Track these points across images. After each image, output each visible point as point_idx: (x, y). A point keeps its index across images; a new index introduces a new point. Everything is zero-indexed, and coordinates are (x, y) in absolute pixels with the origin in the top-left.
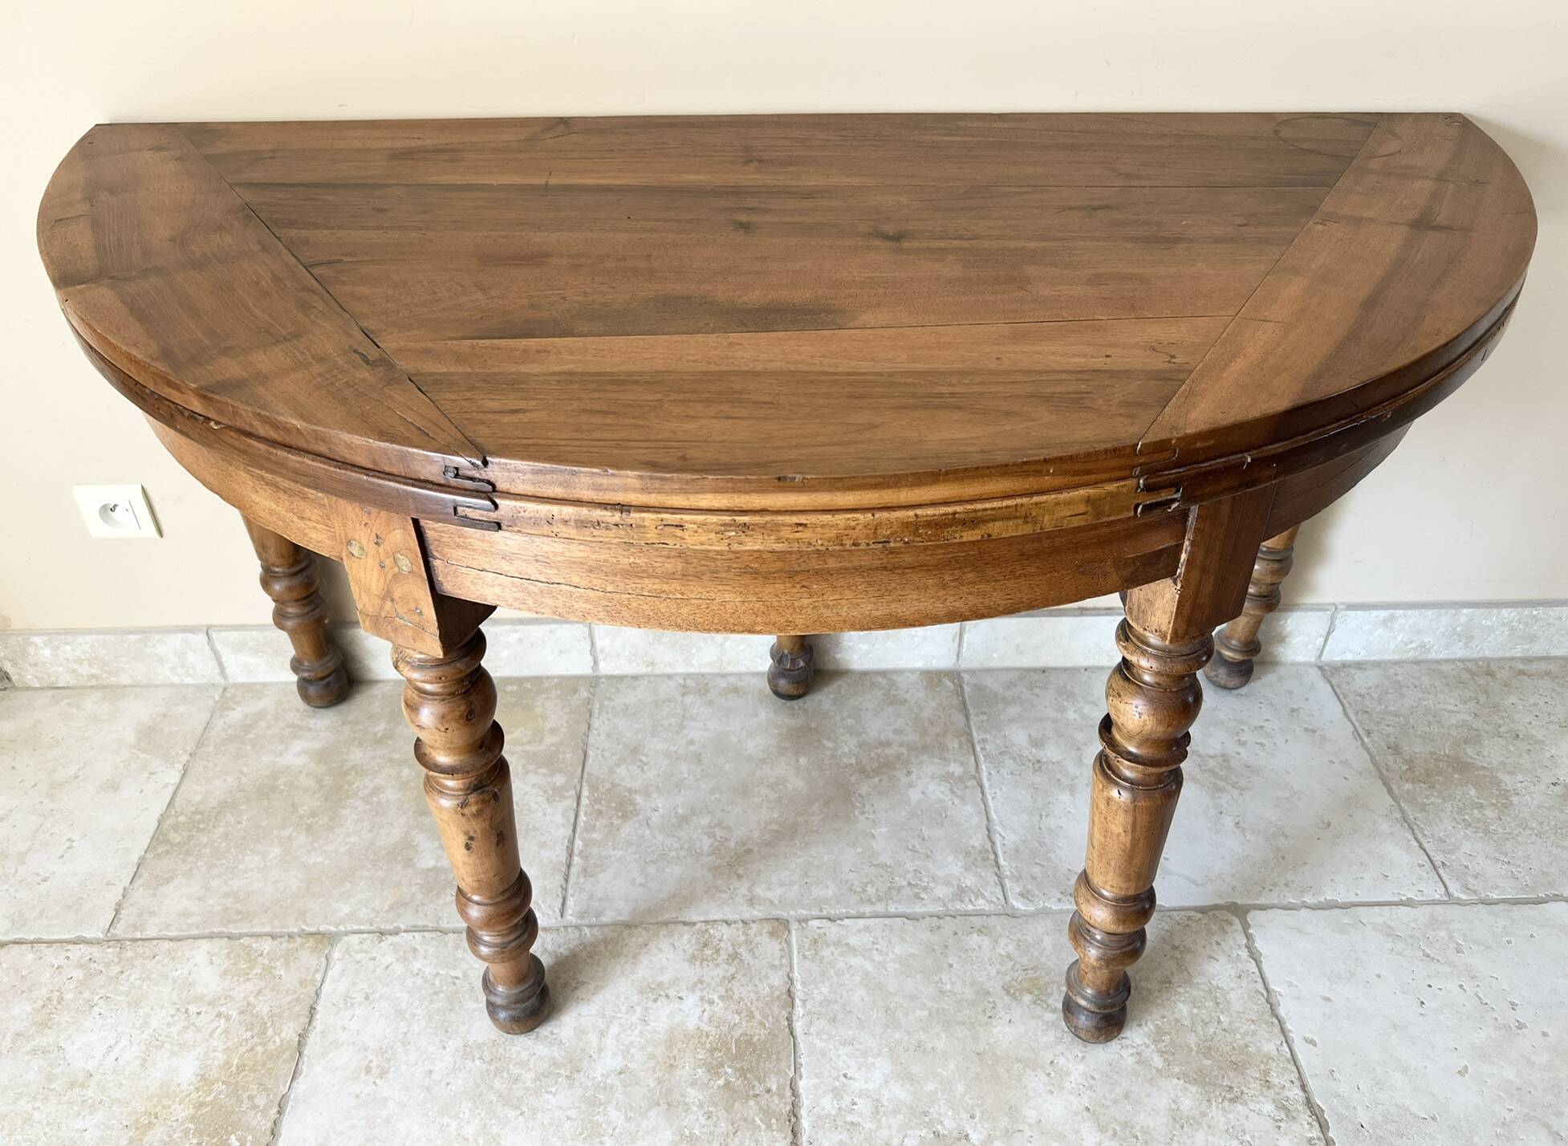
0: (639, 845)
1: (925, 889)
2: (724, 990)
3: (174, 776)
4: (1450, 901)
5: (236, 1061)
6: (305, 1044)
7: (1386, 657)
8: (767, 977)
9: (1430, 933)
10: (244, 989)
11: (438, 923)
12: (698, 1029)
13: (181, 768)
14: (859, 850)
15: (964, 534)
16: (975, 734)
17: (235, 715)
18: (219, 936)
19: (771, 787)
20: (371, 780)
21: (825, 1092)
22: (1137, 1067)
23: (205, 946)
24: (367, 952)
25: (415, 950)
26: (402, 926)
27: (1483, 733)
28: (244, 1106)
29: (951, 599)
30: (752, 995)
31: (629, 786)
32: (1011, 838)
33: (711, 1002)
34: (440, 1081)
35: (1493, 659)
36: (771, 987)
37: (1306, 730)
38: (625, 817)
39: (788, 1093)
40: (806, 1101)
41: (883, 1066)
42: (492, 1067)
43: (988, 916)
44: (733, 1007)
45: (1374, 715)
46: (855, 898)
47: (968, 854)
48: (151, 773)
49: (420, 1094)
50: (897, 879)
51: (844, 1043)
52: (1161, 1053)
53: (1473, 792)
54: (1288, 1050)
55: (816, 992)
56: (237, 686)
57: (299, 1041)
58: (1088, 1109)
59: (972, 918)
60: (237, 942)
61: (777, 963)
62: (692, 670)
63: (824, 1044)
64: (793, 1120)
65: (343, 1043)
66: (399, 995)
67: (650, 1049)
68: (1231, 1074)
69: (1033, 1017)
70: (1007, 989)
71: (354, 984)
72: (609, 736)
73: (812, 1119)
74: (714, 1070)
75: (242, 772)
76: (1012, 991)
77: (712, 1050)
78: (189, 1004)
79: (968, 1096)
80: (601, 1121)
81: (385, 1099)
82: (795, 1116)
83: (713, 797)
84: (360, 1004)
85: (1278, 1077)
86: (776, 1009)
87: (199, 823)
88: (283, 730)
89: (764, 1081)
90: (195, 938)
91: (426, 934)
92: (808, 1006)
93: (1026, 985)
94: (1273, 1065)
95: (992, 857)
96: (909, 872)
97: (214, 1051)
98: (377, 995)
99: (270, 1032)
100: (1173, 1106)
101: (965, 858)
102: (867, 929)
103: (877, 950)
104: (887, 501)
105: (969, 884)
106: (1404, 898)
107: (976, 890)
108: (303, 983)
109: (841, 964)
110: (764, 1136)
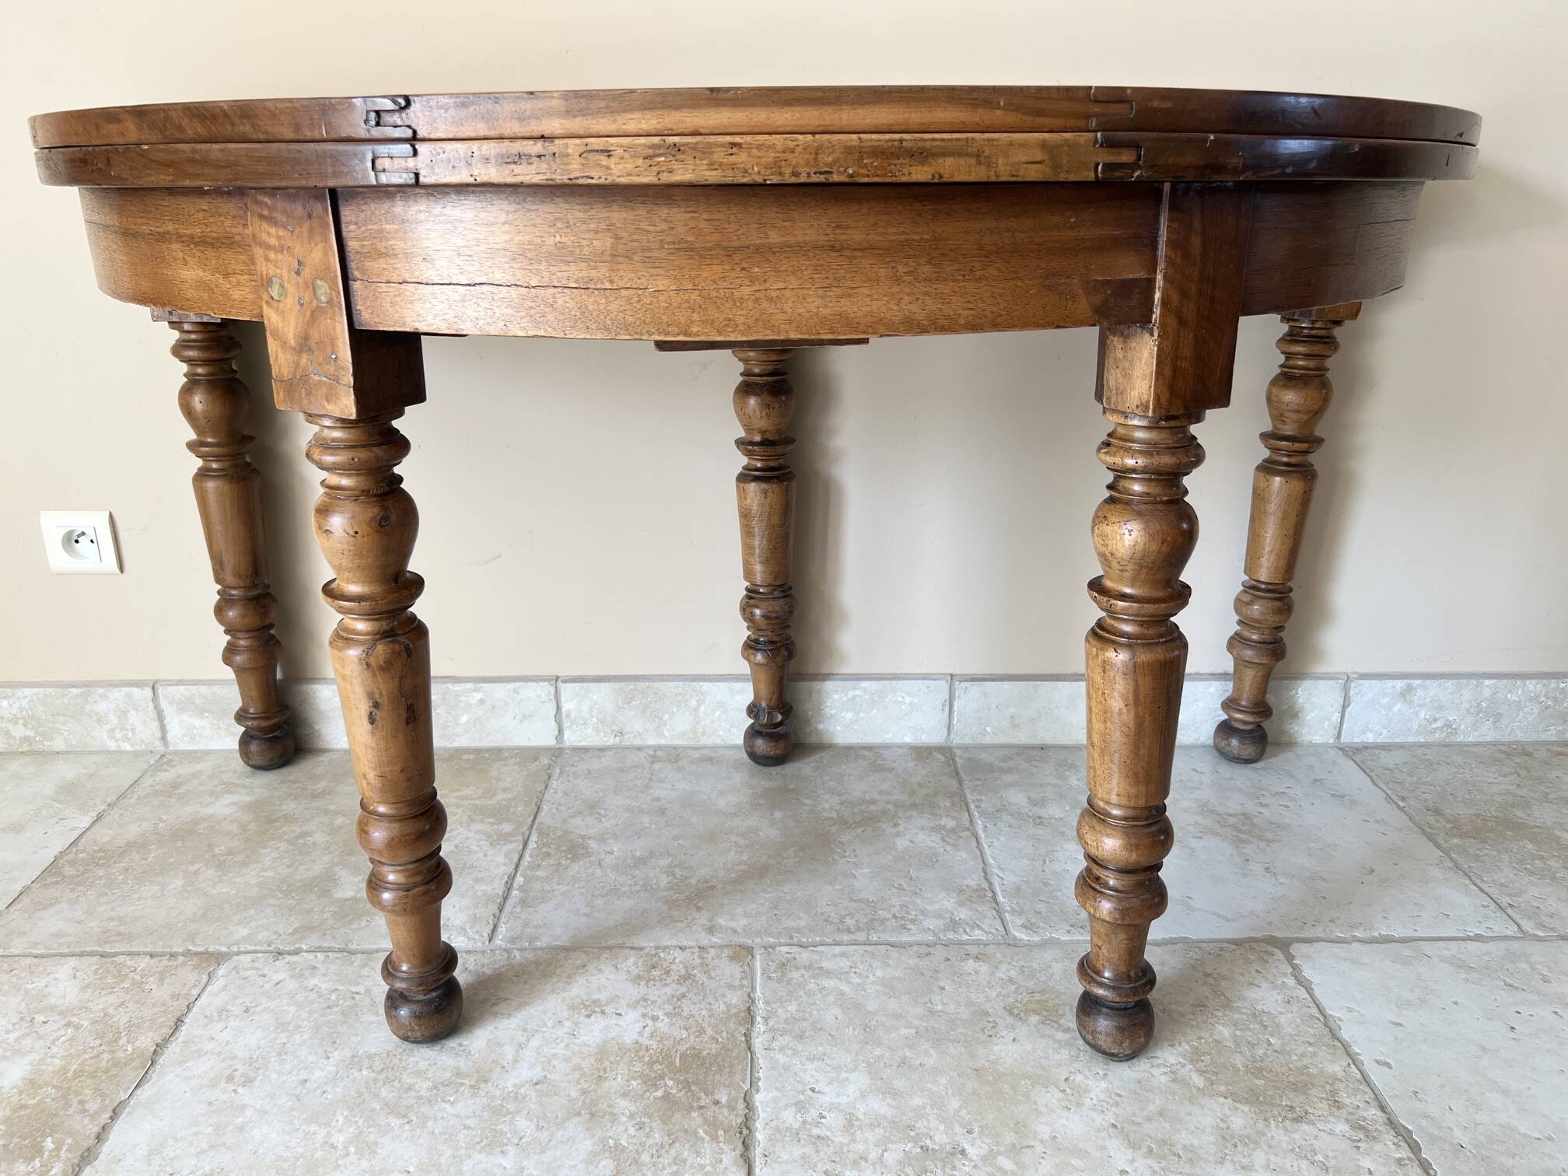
0: (588, 882)
1: (913, 921)
2: (672, 1007)
3: (85, 822)
4: (1524, 936)
5: (74, 1067)
6: (162, 1054)
7: (1411, 739)
8: (723, 996)
9: (1509, 966)
10: (101, 1003)
11: (347, 945)
12: (637, 1042)
13: (95, 814)
14: (837, 887)
15: (913, 170)
16: (968, 796)
17: (166, 776)
18: (92, 954)
19: (742, 835)
20: (301, 826)
21: (786, 1105)
22: (1172, 1085)
23: (72, 962)
24: (257, 969)
25: (315, 967)
26: (304, 947)
27: (1531, 800)
28: (71, 1111)
29: (907, 299)
30: (704, 1012)
31: (583, 833)
32: (1011, 879)
33: (655, 1019)
34: (316, 1089)
35: (1528, 743)
36: (728, 1005)
37: (1333, 795)
38: (575, 858)
39: (741, 1106)
40: (763, 1113)
41: (859, 1080)
42: (381, 1077)
43: (986, 945)
44: (682, 1023)
45: (1407, 785)
46: (830, 928)
47: (961, 891)
48: (61, 819)
49: (287, 1102)
50: (880, 912)
51: (812, 1059)
52: (1201, 1072)
53: (1530, 846)
54: (1357, 1072)
55: (780, 1011)
56: (176, 753)
57: (155, 1051)
58: (1114, 1126)
59: (966, 947)
60: (110, 960)
61: (737, 983)
62: (663, 742)
63: (788, 1059)
64: (746, 1132)
65: (206, 1053)
66: (285, 1008)
67: (576, 1061)
68: (1291, 1095)
69: (1043, 1036)
70: (1009, 1011)
71: (235, 998)
72: (566, 794)
73: (769, 1132)
74: (651, 1082)
75: (161, 820)
76: (1016, 1012)
77: (651, 1064)
78: (37, 1013)
79: (964, 1111)
80: (505, 1130)
81: (244, 1107)
82: (747, 1128)
83: (676, 843)
84: (237, 1016)
85: (1348, 1097)
86: (732, 1025)
87: (100, 859)
88: (216, 786)
89: (712, 1093)
90: (63, 955)
91: (330, 954)
92: (771, 1023)
93: (1033, 1006)
94: (1341, 1086)
95: (990, 894)
96: (894, 906)
97: (53, 1057)
98: (260, 1009)
99: (123, 1041)
100: (1222, 1125)
101: (958, 895)
102: (843, 954)
103: (855, 973)
104: (828, 122)
105: (963, 917)
106: (1471, 934)
107: (971, 923)
108: (175, 997)
109: (812, 986)
110: (708, 1148)
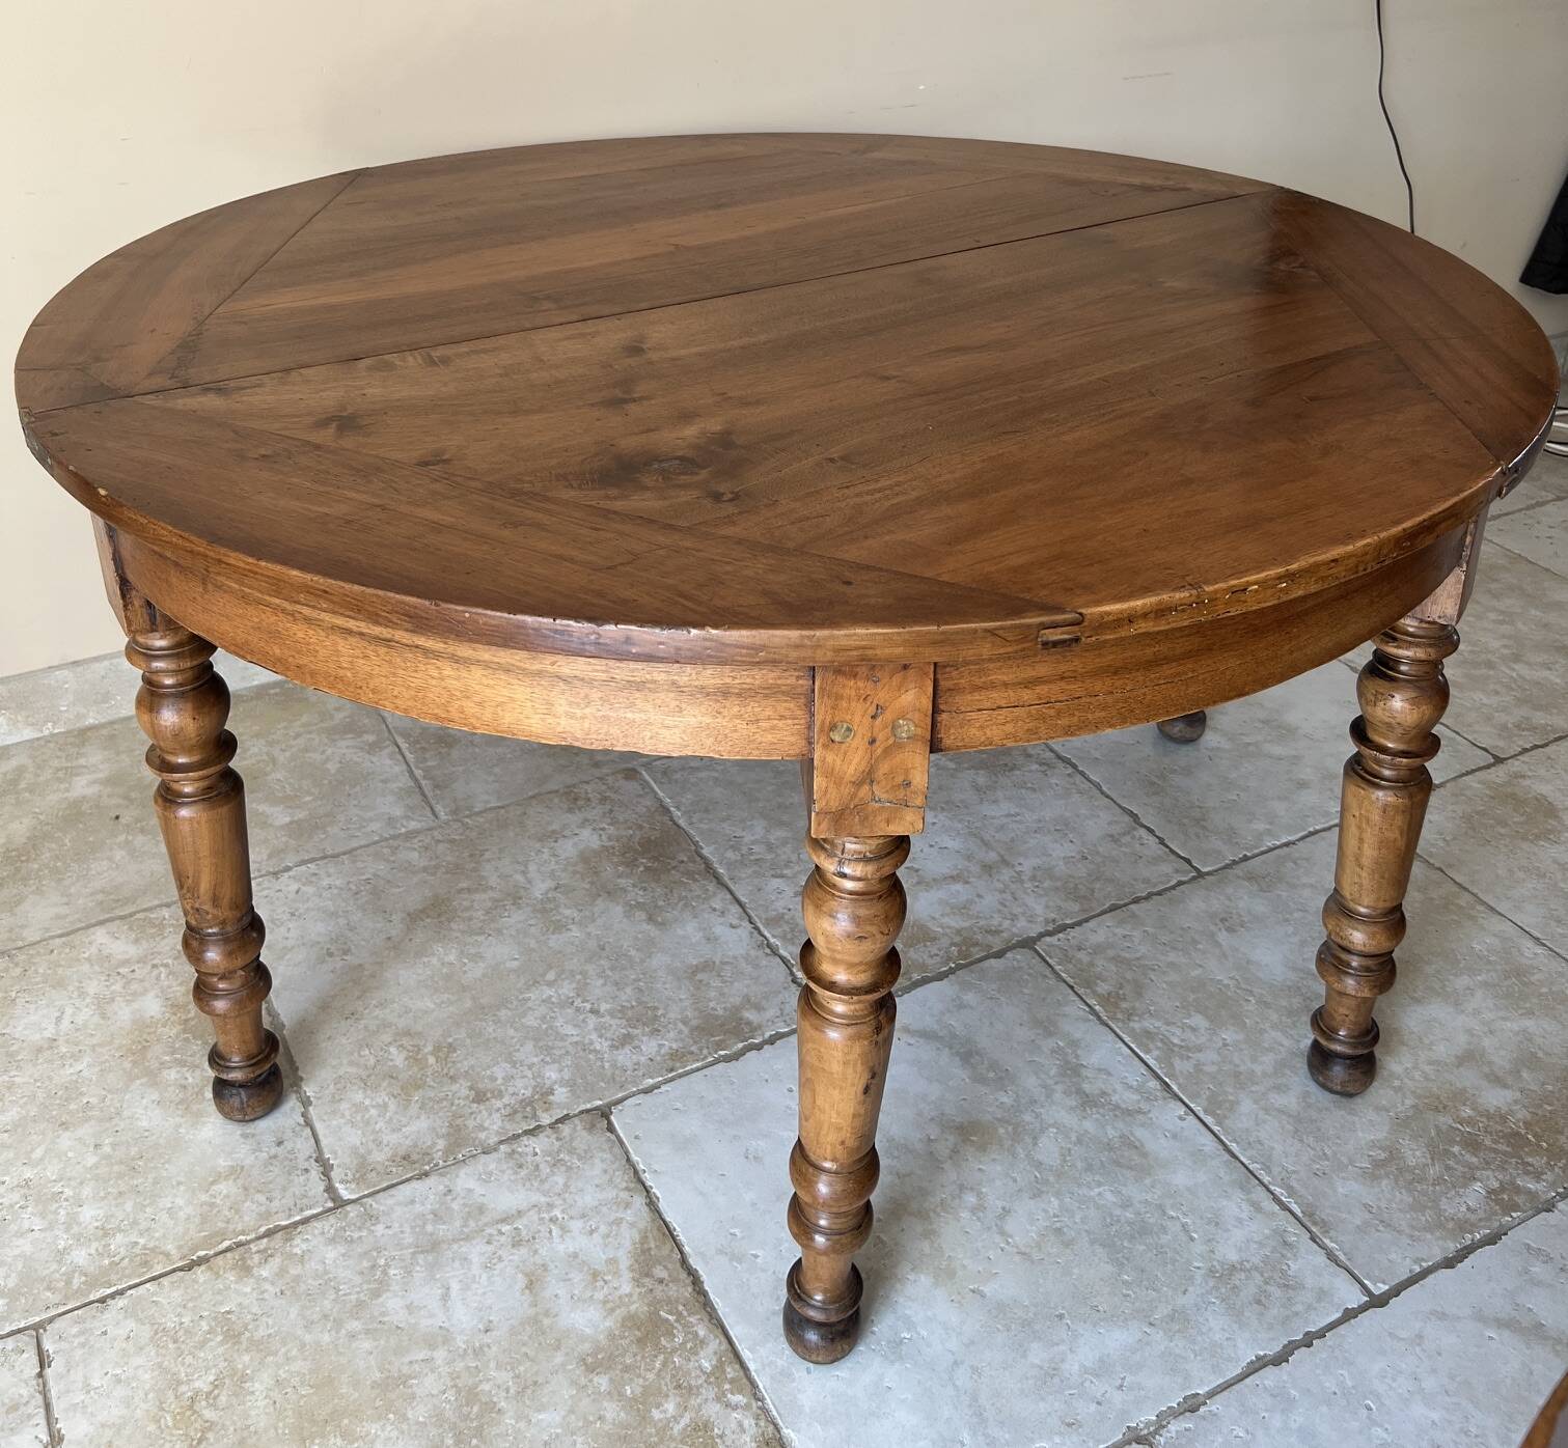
2: (609, 820)
8: (639, 802)
10: (166, 944)
11: (324, 853)
12: (603, 846)
18: (109, 920)
21: (725, 850)
23: (100, 930)
25: (315, 874)
26: (291, 865)
30: (634, 816)
33: (603, 829)
36: (646, 807)
38: (449, 744)
39: (698, 859)
40: (714, 859)
41: (760, 823)
42: (442, 919)
44: (623, 826)
51: (723, 820)
52: (951, 760)
55: (682, 800)
60: (131, 921)
61: (642, 792)
63: (708, 825)
64: (711, 871)
66: (322, 904)
67: (570, 869)
73: (725, 867)
74: (631, 864)
75: (35, 813)
77: (623, 854)
78: (116, 968)
80: (558, 918)
81: (361, 965)
82: (710, 869)
84: (290, 921)
86: (658, 818)
87: (17, 857)
88: (55, 773)
89: (675, 858)
90: (84, 928)
91: (317, 862)
92: (683, 809)
98: (302, 912)
100: (974, 784)
109: (693, 780)
110: (694, 886)
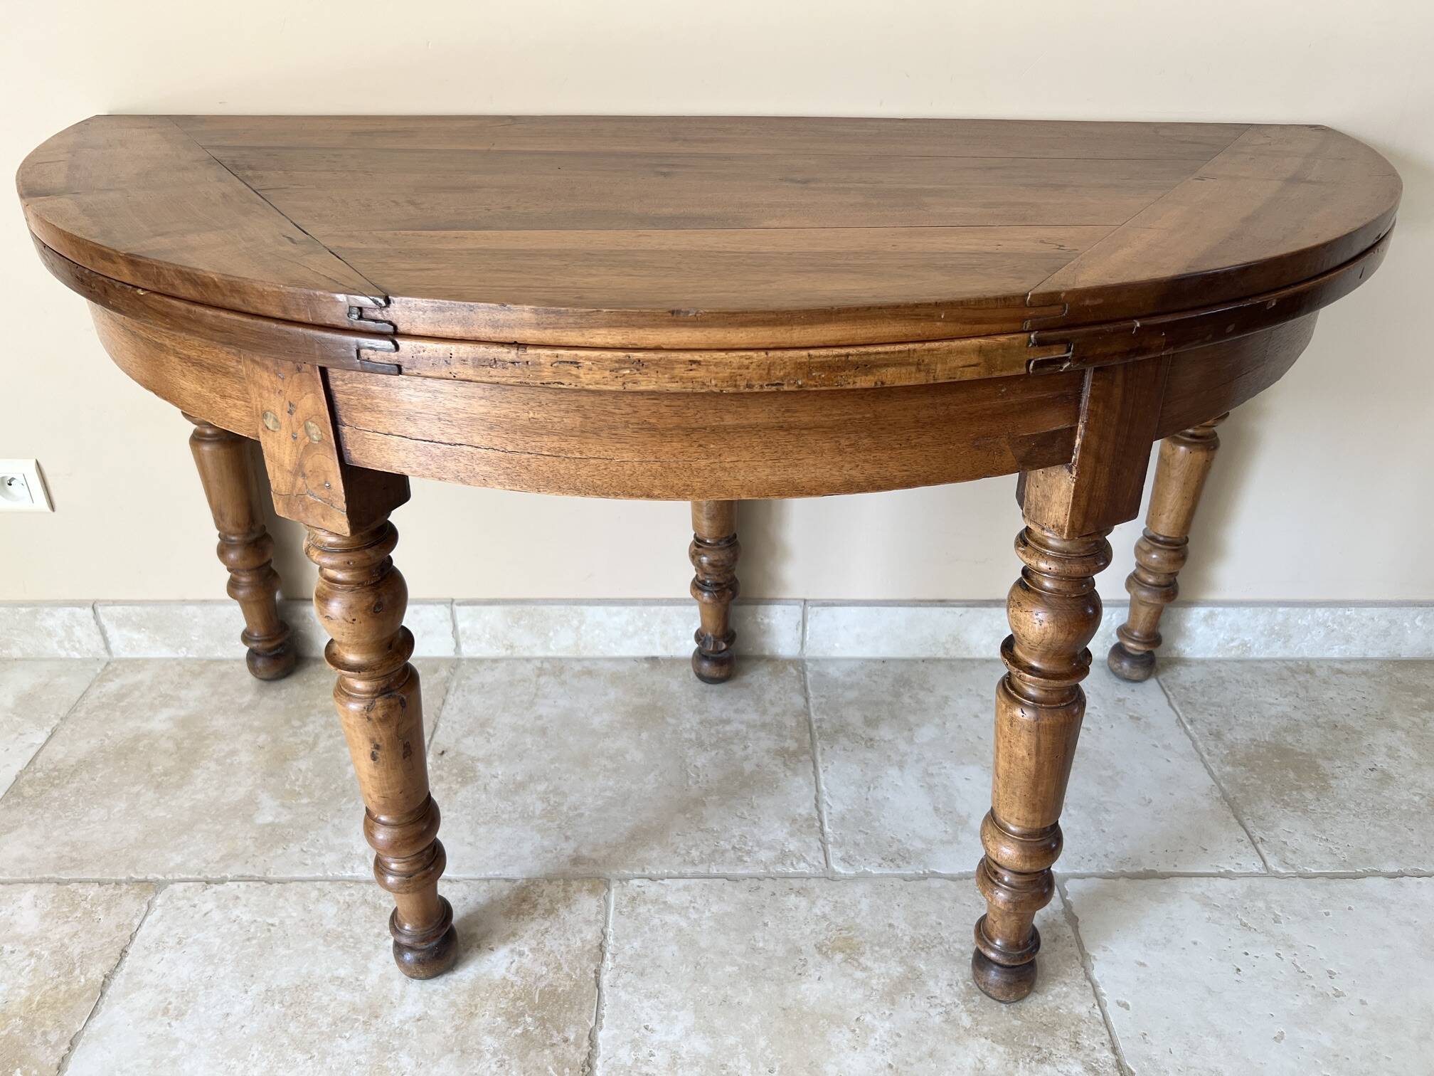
0: (474, 808)
1: (749, 853)
2: (535, 943)
3: (40, 738)
4: (1268, 874)
5: (38, 998)
6: (109, 985)
7: (1210, 656)
8: (580, 931)
9: (1248, 904)
10: (60, 931)
11: (265, 873)
12: (504, 978)
13: (49, 730)
14: (688, 816)
16: (813, 714)
17: (112, 686)
18: (49, 881)
19: (611, 758)
20: (228, 744)
21: (623, 1043)
22: (944, 1026)
23: (32, 890)
24: (189, 899)
25: (237, 898)
26: (229, 876)
27: (1303, 724)
28: (36, 1042)
30: (563, 948)
31: (473, 754)
32: (838, 808)
33: (521, 954)
34: (236, 1024)
35: (1312, 660)
36: (583, 941)
37: (1131, 717)
38: (464, 783)
39: (586, 1043)
40: (603, 1052)
41: (686, 1018)
42: (290, 1012)
43: (808, 878)
44: (543, 959)
45: (1197, 706)
46: (679, 859)
47: (794, 821)
48: (21, 734)
49: (212, 1036)
50: (722, 843)
51: (649, 996)
52: (970, 1012)
53: (1292, 775)
54: (1099, 1013)
55: (627, 947)
56: (120, 661)
57: (104, 982)
58: (890, 1066)
59: (791, 881)
60: (65, 887)
61: (592, 918)
62: (550, 654)
63: (630, 997)
64: (587, 1069)
65: (146, 985)
66: (212, 940)
67: (452, 997)
68: (1041, 1035)
69: (844, 975)
70: (819, 948)
71: (170, 929)
72: (461, 710)
73: (606, 1069)
74: (513, 1018)
75: (106, 735)
76: (824, 949)
77: (515, 1000)
78: (5, 942)
79: (769, 1050)
80: (390, 1067)
81: (177, 1040)
82: (589, 1065)
83: (552, 767)
84: (172, 948)
85: (1088, 1039)
86: (585, 962)
87: (54, 779)
88: (155, 699)
89: (563, 1031)
90: (25, 882)
91: (250, 883)
92: (618, 960)
93: (839, 944)
94: (1084, 1027)
95: (818, 824)
96: (734, 836)
97: (19, 988)
98: (190, 940)
99: (77, 972)
100: (979, 1065)
101: (791, 825)
102: (686, 888)
103: (694, 907)
105: (792, 848)
106: (1222, 870)
107: (798, 855)
108: (119, 927)
109: (656, 921)
